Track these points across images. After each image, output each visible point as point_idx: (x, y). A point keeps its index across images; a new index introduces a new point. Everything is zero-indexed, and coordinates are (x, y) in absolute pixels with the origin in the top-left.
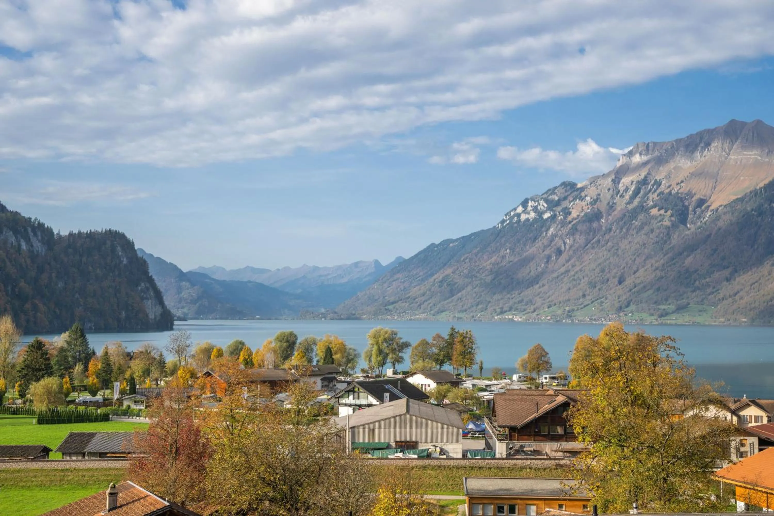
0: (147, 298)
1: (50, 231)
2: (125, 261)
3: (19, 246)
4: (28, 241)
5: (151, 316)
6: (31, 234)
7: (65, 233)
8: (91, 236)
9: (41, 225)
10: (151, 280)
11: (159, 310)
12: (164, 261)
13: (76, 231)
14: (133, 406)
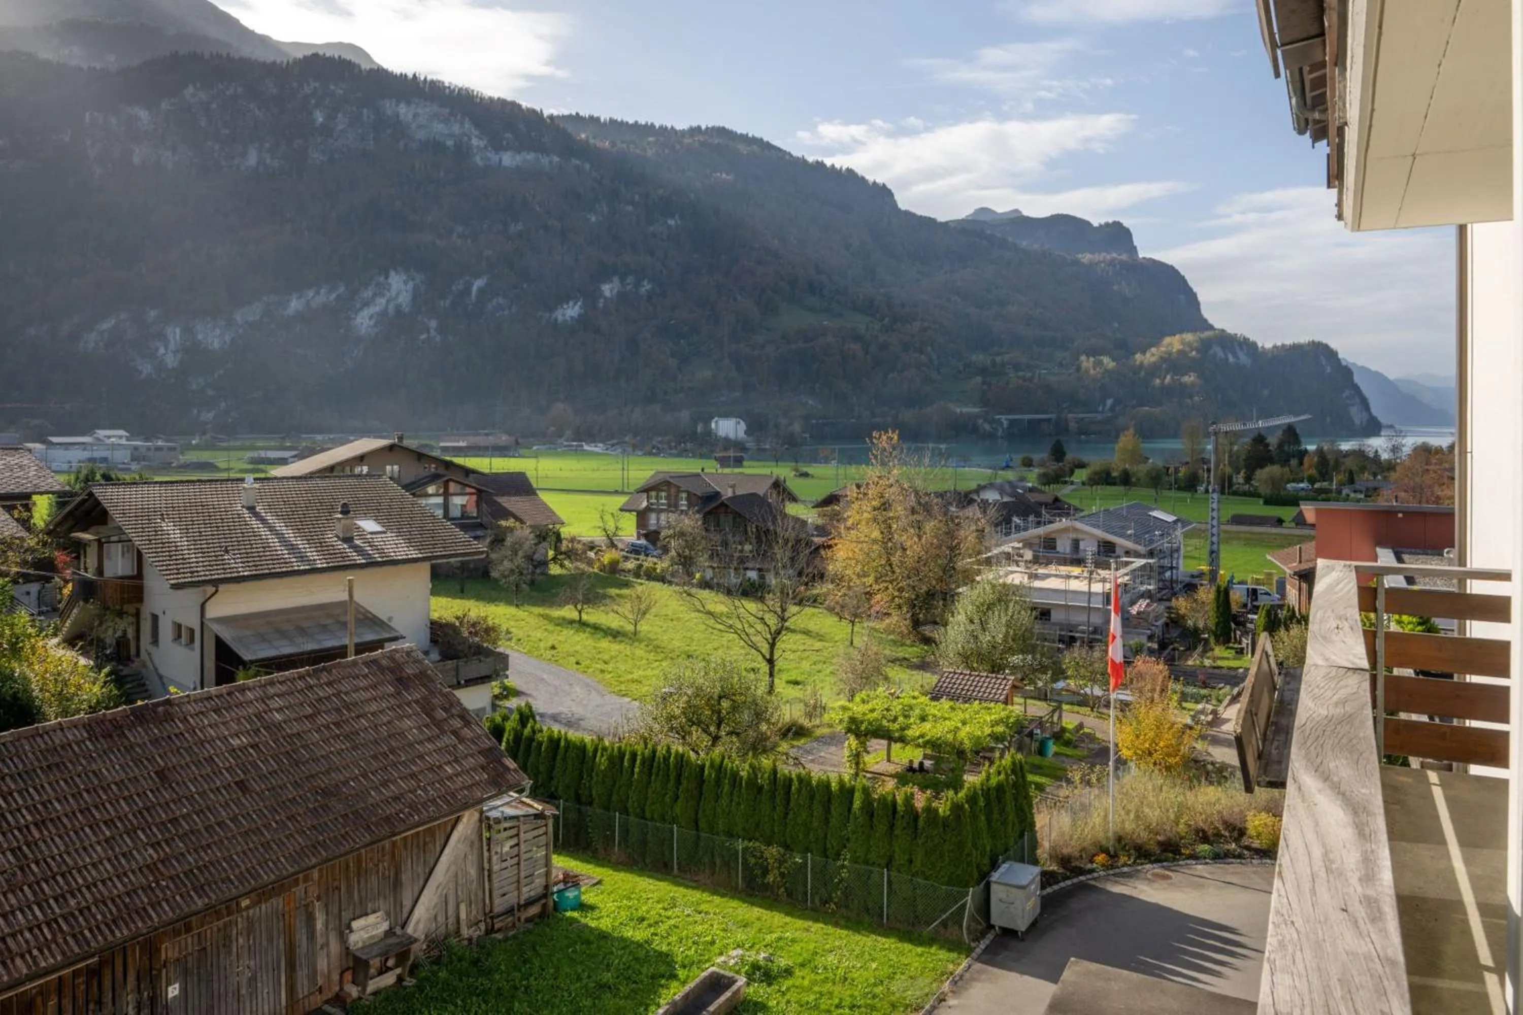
0: (1353, 405)
1: (1254, 344)
2: (1329, 370)
3: (1227, 359)
4: (1235, 354)
5: (1357, 421)
6: (1237, 349)
7: (1269, 345)
8: (1296, 348)
9: (1246, 340)
10: (1356, 388)
11: (1365, 415)
12: (1369, 370)
13: (1279, 344)
14: (1352, 495)
